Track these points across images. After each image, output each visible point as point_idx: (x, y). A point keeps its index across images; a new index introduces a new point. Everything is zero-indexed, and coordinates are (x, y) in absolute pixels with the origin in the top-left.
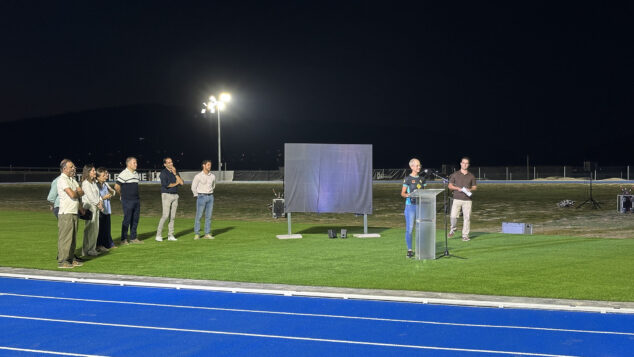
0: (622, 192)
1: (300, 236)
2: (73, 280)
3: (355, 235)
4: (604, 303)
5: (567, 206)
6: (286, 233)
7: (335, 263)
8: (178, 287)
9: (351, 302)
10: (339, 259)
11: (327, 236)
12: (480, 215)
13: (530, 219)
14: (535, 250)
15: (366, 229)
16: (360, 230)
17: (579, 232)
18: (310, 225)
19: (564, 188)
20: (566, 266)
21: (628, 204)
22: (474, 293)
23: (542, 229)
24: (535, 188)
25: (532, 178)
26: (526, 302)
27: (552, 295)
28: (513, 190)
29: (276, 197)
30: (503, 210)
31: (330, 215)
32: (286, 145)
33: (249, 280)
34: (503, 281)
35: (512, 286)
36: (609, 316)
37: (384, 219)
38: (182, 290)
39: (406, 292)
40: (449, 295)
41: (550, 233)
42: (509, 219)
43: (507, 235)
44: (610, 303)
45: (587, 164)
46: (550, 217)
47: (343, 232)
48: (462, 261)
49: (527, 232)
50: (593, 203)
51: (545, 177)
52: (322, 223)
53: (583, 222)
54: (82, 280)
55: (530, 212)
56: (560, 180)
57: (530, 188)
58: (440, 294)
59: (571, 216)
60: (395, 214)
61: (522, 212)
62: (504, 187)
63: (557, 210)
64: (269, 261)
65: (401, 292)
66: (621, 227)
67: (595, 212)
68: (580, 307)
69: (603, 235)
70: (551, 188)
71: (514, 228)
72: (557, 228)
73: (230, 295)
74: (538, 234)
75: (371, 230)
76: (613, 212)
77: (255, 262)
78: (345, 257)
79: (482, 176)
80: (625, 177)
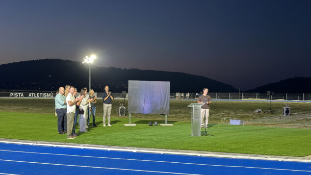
0: (284, 106)
1: (135, 125)
2: (31, 144)
3: (161, 125)
4: (280, 157)
5: (259, 112)
6: (128, 123)
7: (154, 137)
8: (82, 148)
9: (164, 155)
10: (155, 135)
11: (148, 125)
12: (218, 116)
13: (242, 118)
14: (246, 133)
15: (166, 122)
16: (163, 122)
17: (265, 125)
18: (138, 120)
19: (257, 104)
20: (261, 140)
21: (287, 112)
22: (221, 152)
23: (248, 123)
24: (243, 103)
25: (241, 98)
26: (245, 156)
27: (257, 153)
28: (233, 104)
29: (121, 106)
30: (229, 114)
31: (147, 115)
32: (129, 81)
33: (114, 145)
34: (233, 146)
35: (237, 149)
36: (282, 162)
37: (173, 117)
38: (84, 149)
39: (190, 151)
40: (209, 152)
41: (252, 125)
42: (233, 118)
43: (233, 126)
44: (282, 157)
45: (269, 92)
46: (251, 117)
47: (156, 123)
48: (213, 137)
49: (241, 124)
50: (271, 111)
51: (247, 98)
52: (143, 119)
53: (266, 119)
54: (35, 144)
55: (242, 115)
56: (255, 100)
57: (241, 103)
58: (205, 152)
59: (261, 117)
60: (178, 115)
61: (238, 115)
62: (228, 103)
63: (254, 114)
64: (122, 136)
65: (187, 151)
66: (285, 122)
67: (272, 115)
68: (269, 158)
69: (277, 126)
70: (250, 103)
71: (235, 122)
72: (255, 122)
73: (107, 151)
74: (247, 125)
75: (169, 122)
76: (281, 115)
77: (115, 136)
78: (158, 135)
79: (218, 97)
80: (285, 99)
